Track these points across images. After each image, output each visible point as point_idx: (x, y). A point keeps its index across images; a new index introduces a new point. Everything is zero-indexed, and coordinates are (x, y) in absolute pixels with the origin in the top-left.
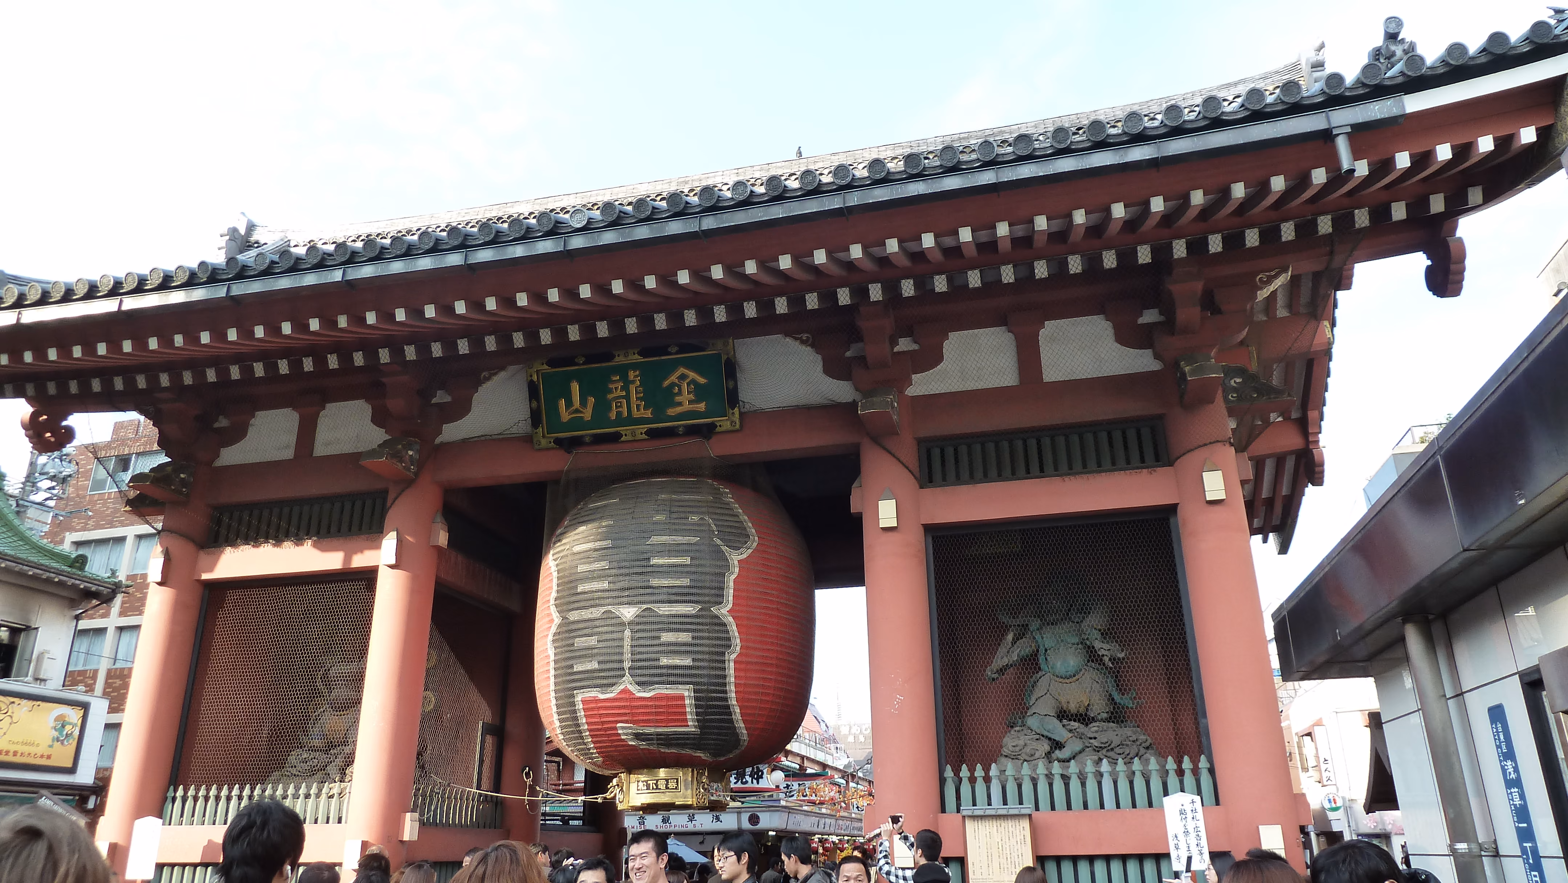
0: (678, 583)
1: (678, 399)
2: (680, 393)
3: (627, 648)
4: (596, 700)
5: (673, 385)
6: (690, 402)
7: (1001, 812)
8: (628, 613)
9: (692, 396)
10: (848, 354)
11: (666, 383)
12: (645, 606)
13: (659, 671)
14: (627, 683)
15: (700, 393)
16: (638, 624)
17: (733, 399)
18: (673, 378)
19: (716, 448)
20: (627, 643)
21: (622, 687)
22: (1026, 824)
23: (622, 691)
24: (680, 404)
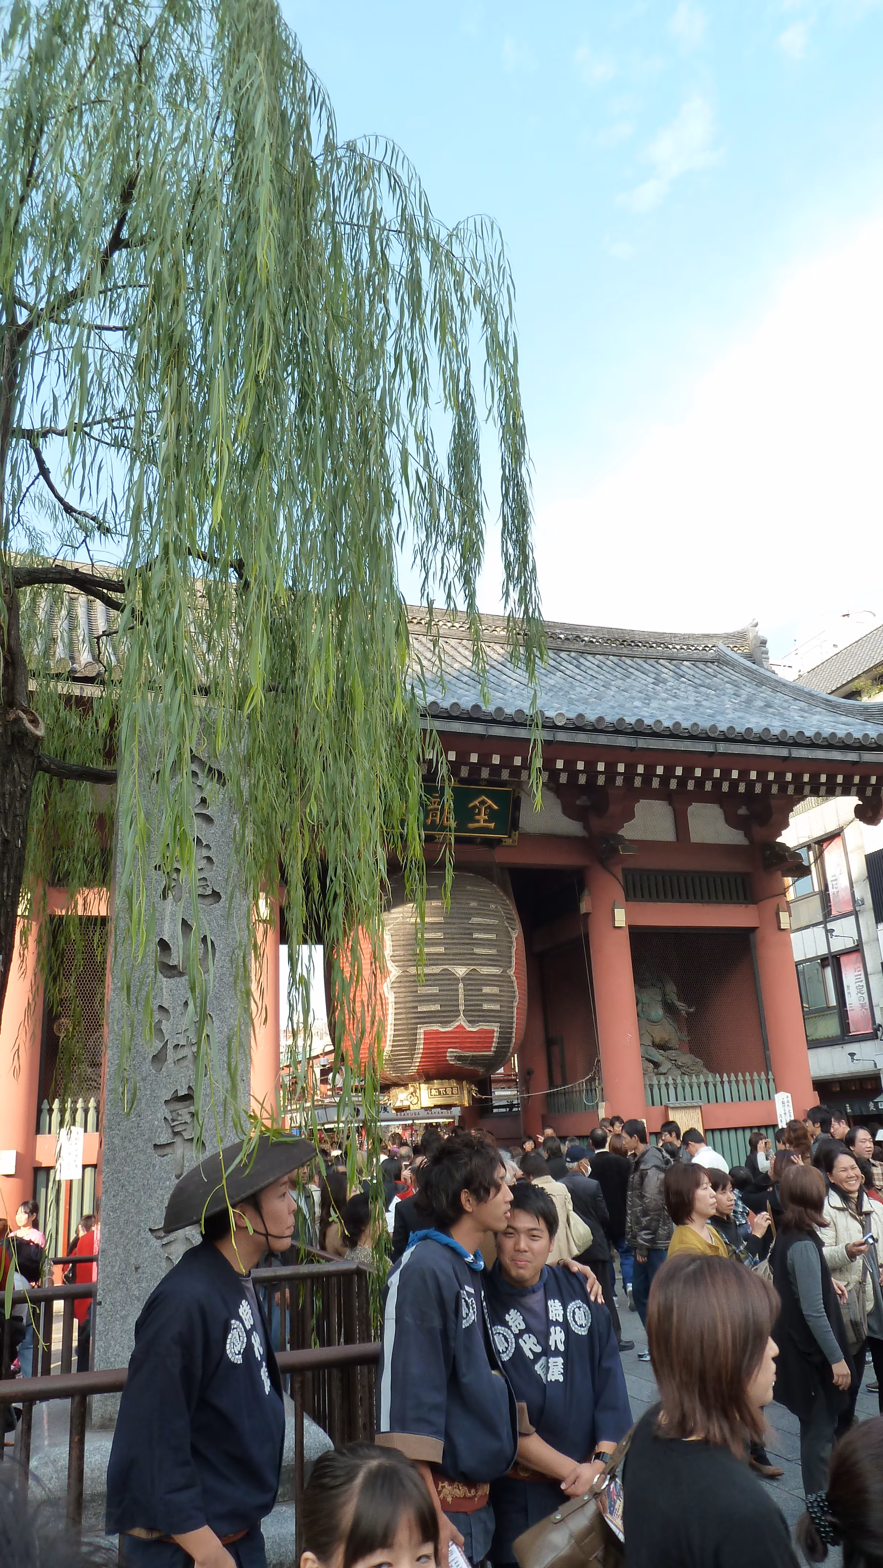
0: (491, 952)
1: (477, 817)
2: (479, 813)
3: (461, 996)
4: (438, 1032)
5: (475, 807)
6: (485, 821)
7: (683, 1105)
8: (461, 971)
9: (486, 817)
10: (578, 802)
11: (471, 805)
12: (472, 967)
13: (481, 1013)
14: (461, 1021)
15: (492, 815)
16: (470, 979)
17: (515, 824)
18: (476, 802)
19: (500, 856)
20: (461, 991)
21: (457, 1024)
22: (699, 1111)
23: (458, 1027)
24: (478, 821)
